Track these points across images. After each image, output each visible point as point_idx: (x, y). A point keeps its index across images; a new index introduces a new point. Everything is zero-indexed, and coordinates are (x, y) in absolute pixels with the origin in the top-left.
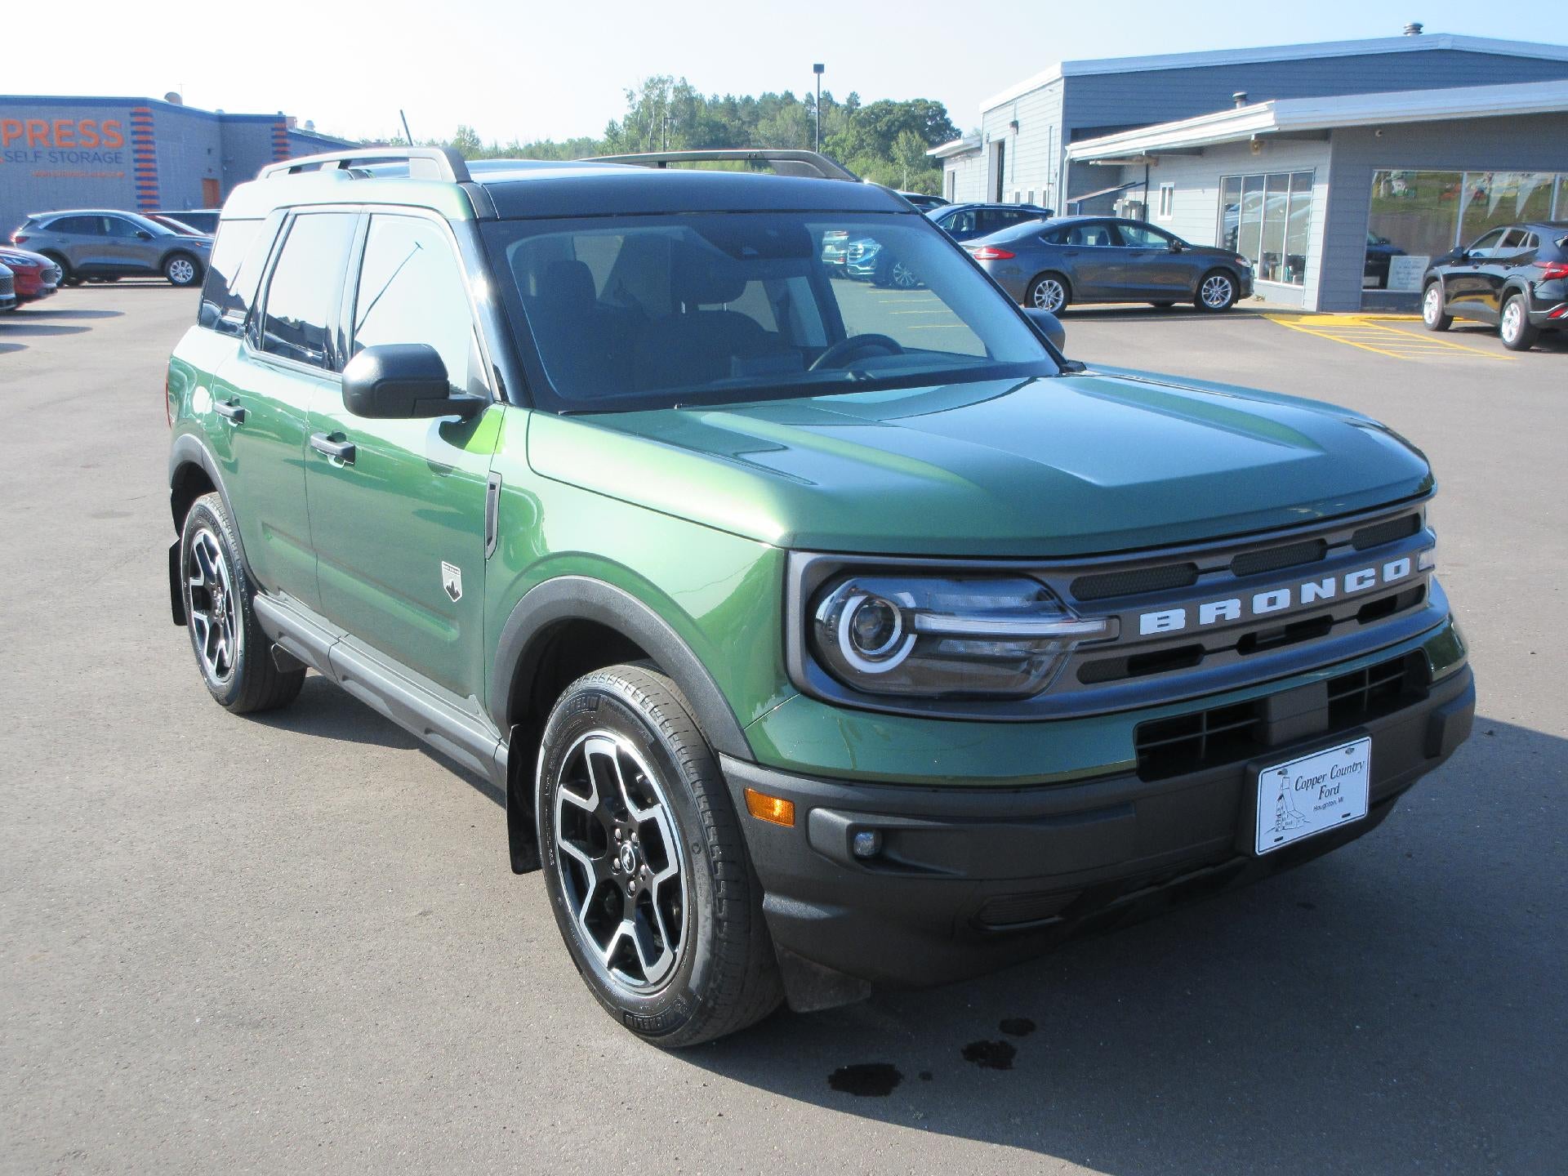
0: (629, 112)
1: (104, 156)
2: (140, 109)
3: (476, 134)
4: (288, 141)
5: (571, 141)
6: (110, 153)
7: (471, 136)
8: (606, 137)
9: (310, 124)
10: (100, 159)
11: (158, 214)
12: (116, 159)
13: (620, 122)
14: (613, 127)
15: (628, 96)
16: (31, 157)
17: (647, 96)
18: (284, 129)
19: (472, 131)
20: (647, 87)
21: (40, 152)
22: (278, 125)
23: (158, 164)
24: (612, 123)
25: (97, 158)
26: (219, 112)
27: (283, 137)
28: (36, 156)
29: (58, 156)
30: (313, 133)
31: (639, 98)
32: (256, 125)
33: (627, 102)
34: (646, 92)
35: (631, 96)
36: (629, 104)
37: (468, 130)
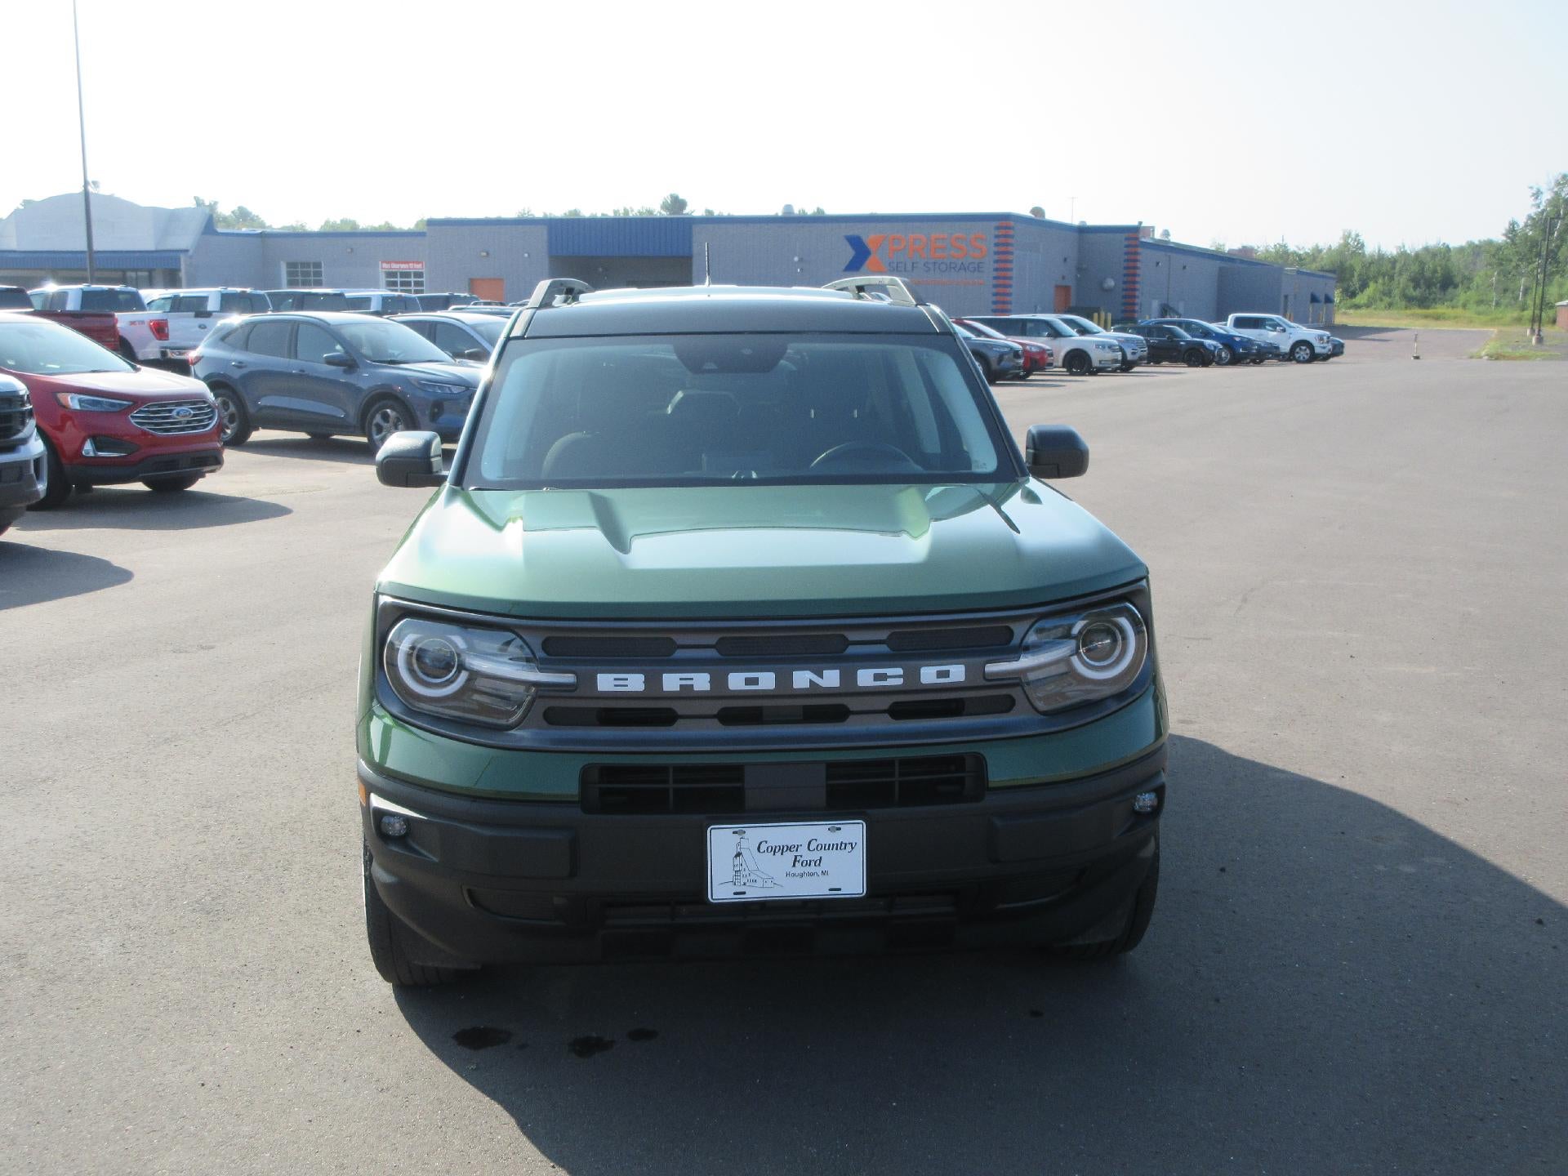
0: (1533, 211)
1: (968, 267)
2: (1004, 223)
3: (1362, 238)
4: (1140, 250)
5: (1471, 244)
6: (974, 263)
7: (1355, 240)
8: (1504, 238)
9: (1166, 233)
10: (965, 269)
11: (966, 319)
12: (978, 268)
13: (1521, 222)
14: (1513, 227)
15: (1533, 195)
16: (909, 267)
17: (1556, 193)
18: (1137, 239)
19: (1357, 235)
20: (1558, 184)
21: (917, 263)
22: (1131, 235)
23: (1014, 271)
24: (1513, 224)
25: (963, 268)
26: (1081, 224)
27: (1136, 246)
28: (913, 267)
29: (931, 266)
30: (1169, 242)
31: (1547, 196)
32: (1111, 236)
33: (1531, 201)
34: (1556, 189)
35: (1537, 194)
36: (1534, 203)
37: (1353, 236)
